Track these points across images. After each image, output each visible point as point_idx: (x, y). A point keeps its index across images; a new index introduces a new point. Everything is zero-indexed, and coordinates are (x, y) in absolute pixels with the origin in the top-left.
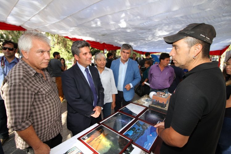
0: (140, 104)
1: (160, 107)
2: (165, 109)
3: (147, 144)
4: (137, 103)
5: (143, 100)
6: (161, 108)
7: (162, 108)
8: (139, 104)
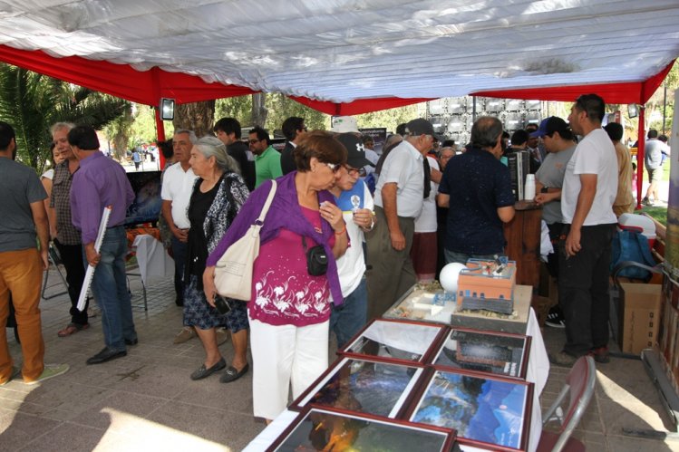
0: (413, 317)
1: (494, 315)
2: (515, 318)
3: (503, 435)
4: (399, 316)
5: (419, 302)
6: (499, 319)
7: (503, 318)
8: (409, 318)
